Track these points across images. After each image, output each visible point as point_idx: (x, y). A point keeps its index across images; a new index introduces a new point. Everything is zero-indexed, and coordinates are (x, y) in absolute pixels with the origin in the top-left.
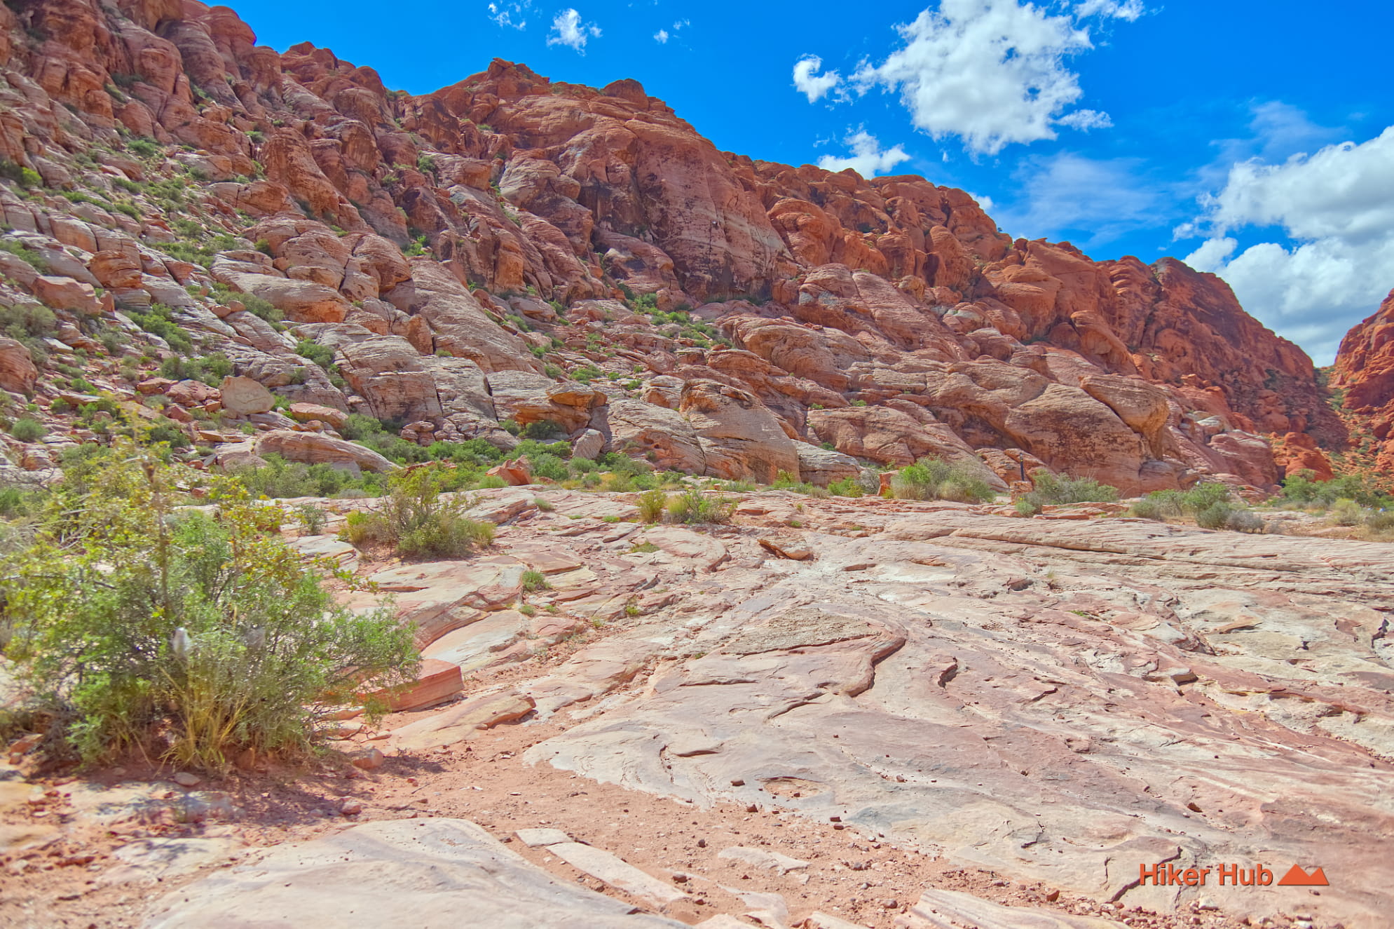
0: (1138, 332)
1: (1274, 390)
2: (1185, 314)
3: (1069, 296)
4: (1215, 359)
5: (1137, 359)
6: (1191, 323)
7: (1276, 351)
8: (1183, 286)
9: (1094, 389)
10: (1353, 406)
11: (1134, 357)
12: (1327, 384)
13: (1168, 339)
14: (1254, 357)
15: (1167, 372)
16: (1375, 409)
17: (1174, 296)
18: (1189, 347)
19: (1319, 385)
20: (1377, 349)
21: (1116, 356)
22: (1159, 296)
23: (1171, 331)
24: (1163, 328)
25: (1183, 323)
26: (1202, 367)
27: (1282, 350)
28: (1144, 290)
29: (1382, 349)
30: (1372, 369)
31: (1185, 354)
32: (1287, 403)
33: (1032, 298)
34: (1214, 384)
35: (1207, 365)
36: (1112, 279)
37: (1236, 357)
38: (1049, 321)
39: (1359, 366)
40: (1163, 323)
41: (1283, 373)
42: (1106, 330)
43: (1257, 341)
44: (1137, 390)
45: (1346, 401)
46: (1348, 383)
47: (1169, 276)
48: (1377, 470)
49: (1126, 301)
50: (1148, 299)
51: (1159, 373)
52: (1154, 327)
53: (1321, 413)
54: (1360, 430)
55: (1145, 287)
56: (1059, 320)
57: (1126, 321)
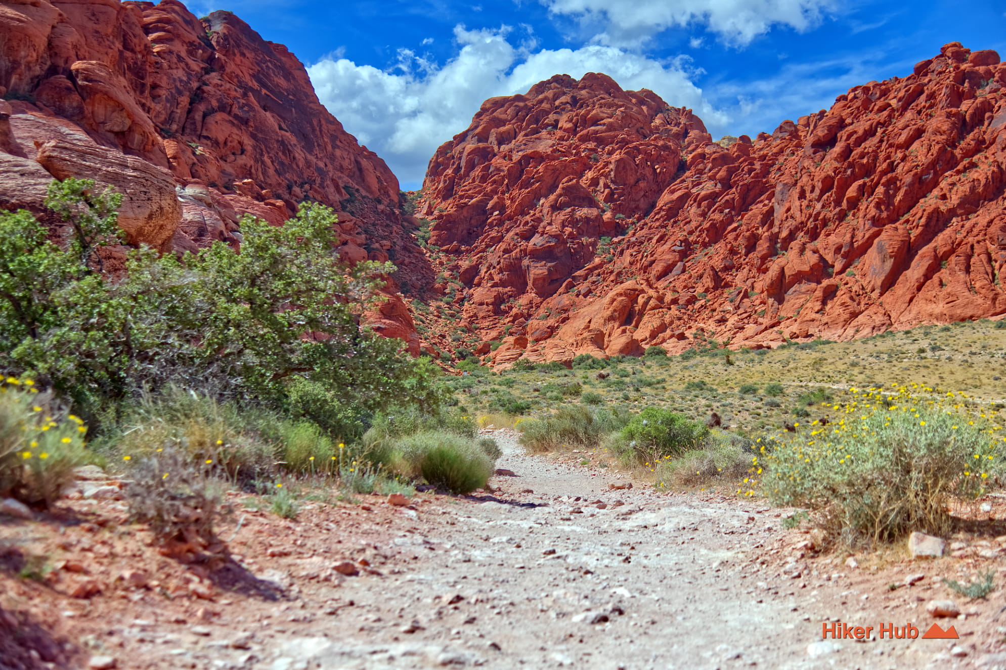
0: (179, 112)
1: (352, 213)
2: (245, 95)
3: (71, 37)
4: (282, 164)
5: (170, 146)
6: (252, 108)
7: (357, 162)
8: (243, 55)
9: (58, 164)
10: (441, 241)
11: (165, 143)
12: (412, 213)
13: (220, 126)
14: (330, 167)
15: (213, 171)
16: (463, 248)
17: (231, 67)
18: (248, 142)
19: (403, 213)
20: (467, 174)
21: (137, 137)
22: (211, 64)
23: (225, 116)
24: (213, 111)
25: (241, 108)
26: (265, 173)
27: (364, 162)
28: (191, 53)
29: (472, 174)
30: (461, 197)
31: (243, 152)
32: (366, 232)
33: (10, 29)
34: (278, 197)
35: (271, 171)
36: (147, 30)
37: (308, 164)
38: (37, 70)
39: (447, 193)
40: (215, 103)
41: (364, 193)
42: (129, 99)
43: (334, 147)
44: (130, 172)
45: (432, 235)
46: (436, 213)
47: (226, 38)
48: (462, 324)
49: (165, 64)
50: (195, 66)
51: (201, 172)
52: (202, 107)
53: (405, 248)
54: (446, 274)
55: (192, 49)
56: (53, 70)
57: (163, 93)
